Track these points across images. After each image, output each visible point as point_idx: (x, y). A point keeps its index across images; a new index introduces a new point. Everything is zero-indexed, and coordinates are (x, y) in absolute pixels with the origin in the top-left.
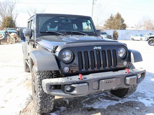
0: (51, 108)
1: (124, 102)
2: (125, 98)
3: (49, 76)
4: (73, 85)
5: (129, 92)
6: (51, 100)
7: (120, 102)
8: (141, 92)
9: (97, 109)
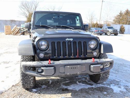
0: (31, 85)
1: (97, 87)
2: (99, 83)
3: (30, 60)
4: (42, 68)
5: (101, 79)
6: (30, 78)
7: (93, 86)
8: (117, 80)
9: (70, 90)
